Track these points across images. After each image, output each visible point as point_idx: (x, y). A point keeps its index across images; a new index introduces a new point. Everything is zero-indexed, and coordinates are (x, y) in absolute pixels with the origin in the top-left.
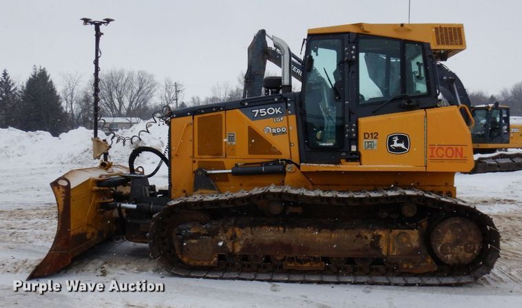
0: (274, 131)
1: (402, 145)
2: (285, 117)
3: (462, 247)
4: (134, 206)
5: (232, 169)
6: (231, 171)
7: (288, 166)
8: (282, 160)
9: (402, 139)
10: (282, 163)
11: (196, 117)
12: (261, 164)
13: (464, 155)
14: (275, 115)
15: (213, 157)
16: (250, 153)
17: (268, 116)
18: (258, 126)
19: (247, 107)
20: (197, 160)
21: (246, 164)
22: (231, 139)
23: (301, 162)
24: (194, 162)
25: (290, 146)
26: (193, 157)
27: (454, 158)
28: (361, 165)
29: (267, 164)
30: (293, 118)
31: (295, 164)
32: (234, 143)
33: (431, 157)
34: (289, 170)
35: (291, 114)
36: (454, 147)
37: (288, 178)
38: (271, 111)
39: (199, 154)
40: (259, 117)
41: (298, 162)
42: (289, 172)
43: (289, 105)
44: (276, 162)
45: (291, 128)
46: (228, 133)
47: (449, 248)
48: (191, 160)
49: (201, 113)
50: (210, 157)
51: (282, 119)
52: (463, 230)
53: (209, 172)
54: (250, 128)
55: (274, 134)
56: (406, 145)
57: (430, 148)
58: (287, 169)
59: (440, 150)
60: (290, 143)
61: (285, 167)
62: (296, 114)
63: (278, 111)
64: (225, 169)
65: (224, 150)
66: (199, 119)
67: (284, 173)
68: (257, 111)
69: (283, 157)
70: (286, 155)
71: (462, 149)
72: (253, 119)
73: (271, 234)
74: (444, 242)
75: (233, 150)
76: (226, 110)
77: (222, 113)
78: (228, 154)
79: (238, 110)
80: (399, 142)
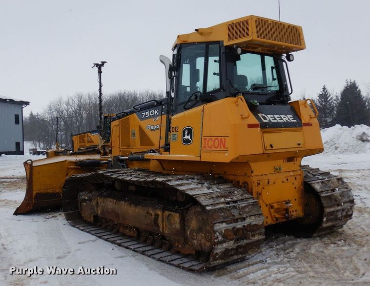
0: (152, 128)
1: (189, 137)
2: (160, 117)
3: (203, 235)
6: (128, 158)
11: (120, 120)
13: (226, 146)
14: (155, 116)
15: (127, 147)
16: (141, 145)
17: (150, 117)
18: (144, 124)
19: (139, 111)
21: (136, 153)
22: (134, 134)
24: (120, 151)
25: (160, 139)
26: (120, 148)
27: (219, 149)
28: (169, 154)
30: (164, 118)
32: (135, 138)
33: (204, 147)
35: (164, 114)
36: (219, 138)
37: (151, 164)
38: (152, 113)
39: (122, 146)
43: (163, 107)
45: (162, 125)
46: (132, 130)
47: (194, 234)
49: (122, 118)
50: (125, 147)
51: (158, 118)
52: (203, 219)
54: (140, 127)
55: (152, 130)
56: (191, 138)
57: (204, 139)
59: (210, 141)
60: (160, 137)
62: (167, 114)
63: (156, 112)
65: (131, 143)
68: (144, 113)
69: (154, 147)
71: (225, 139)
73: (111, 204)
74: (191, 228)
75: (135, 142)
76: (131, 114)
77: (129, 116)
78: (133, 145)
79: (135, 114)
80: (188, 135)
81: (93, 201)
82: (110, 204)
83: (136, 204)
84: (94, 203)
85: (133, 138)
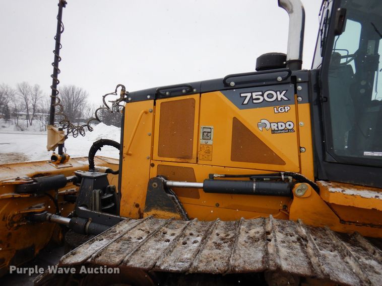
0: (274, 127)
2: (293, 106)
4: (68, 220)
5: (204, 182)
6: (201, 185)
7: (298, 185)
8: (286, 174)
10: (288, 180)
11: (159, 102)
12: (251, 177)
14: (277, 103)
15: (179, 160)
16: (233, 159)
17: (265, 104)
18: (249, 118)
19: (233, 88)
20: (156, 164)
21: (226, 176)
22: (207, 135)
23: (317, 178)
24: (152, 165)
25: (300, 152)
26: (151, 158)
29: (259, 178)
30: (305, 109)
31: (310, 183)
32: (210, 142)
34: (300, 194)
35: (302, 102)
37: (296, 205)
38: (270, 96)
39: (159, 155)
40: (252, 104)
41: (312, 179)
42: (299, 197)
43: (299, 88)
44: (275, 177)
45: (301, 123)
46: (202, 126)
48: (148, 163)
49: (165, 97)
50: (174, 160)
53: (169, 183)
54: (236, 120)
55: (273, 132)
58: (295, 190)
60: (300, 148)
61: (292, 186)
62: (310, 102)
63: (282, 96)
64: (195, 181)
65: (194, 152)
66: (163, 103)
67: (289, 196)
68: (249, 95)
69: (287, 168)
70: (291, 166)
72: (242, 106)
75: (208, 152)
76: (201, 93)
77: (196, 97)
78: (200, 157)
79: (219, 92)
85: (202, 142)
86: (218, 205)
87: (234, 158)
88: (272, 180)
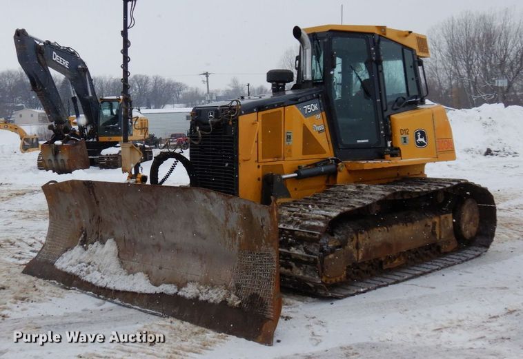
0: (318, 129)
1: (422, 140)
2: (321, 114)
5: (297, 172)
6: (296, 175)
7: (340, 164)
8: (332, 159)
9: (423, 135)
10: (332, 163)
15: (274, 160)
19: (299, 103)
20: (261, 165)
21: (308, 165)
22: (289, 138)
24: (259, 167)
25: (329, 144)
26: (258, 161)
27: (448, 149)
28: (402, 159)
32: (291, 143)
35: (323, 111)
36: (447, 140)
37: (339, 177)
38: (312, 107)
39: (263, 157)
42: (342, 172)
43: (320, 101)
44: (326, 161)
46: (286, 131)
48: (256, 165)
49: (265, 109)
50: (271, 160)
51: (319, 116)
54: (304, 126)
55: (319, 132)
56: (425, 140)
57: (438, 141)
58: (340, 168)
59: (442, 143)
63: (316, 107)
65: (282, 152)
66: (263, 115)
68: (306, 107)
71: (451, 141)
74: (465, 221)
75: (290, 151)
76: (285, 106)
77: (282, 109)
78: (286, 155)
79: (294, 106)
80: (421, 137)
81: (348, 243)
82: (379, 235)
83: (407, 221)
84: (350, 247)
85: (287, 143)
86: (296, 189)
87: (304, 153)
88: (324, 165)
